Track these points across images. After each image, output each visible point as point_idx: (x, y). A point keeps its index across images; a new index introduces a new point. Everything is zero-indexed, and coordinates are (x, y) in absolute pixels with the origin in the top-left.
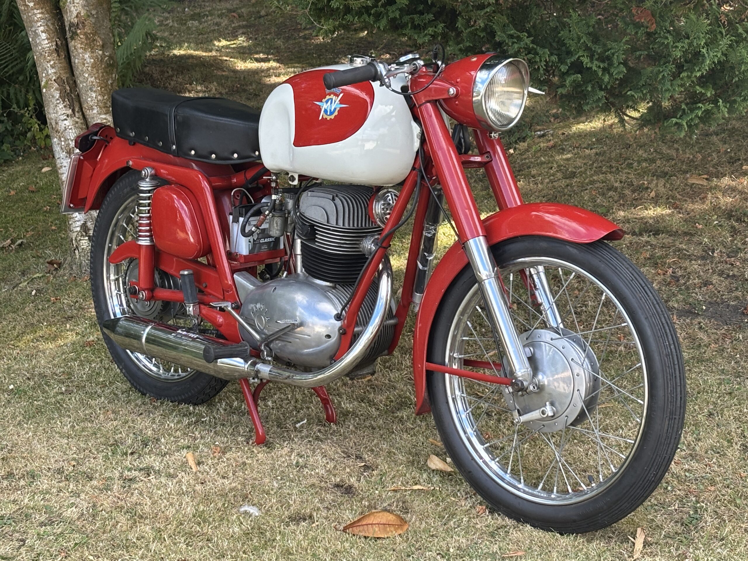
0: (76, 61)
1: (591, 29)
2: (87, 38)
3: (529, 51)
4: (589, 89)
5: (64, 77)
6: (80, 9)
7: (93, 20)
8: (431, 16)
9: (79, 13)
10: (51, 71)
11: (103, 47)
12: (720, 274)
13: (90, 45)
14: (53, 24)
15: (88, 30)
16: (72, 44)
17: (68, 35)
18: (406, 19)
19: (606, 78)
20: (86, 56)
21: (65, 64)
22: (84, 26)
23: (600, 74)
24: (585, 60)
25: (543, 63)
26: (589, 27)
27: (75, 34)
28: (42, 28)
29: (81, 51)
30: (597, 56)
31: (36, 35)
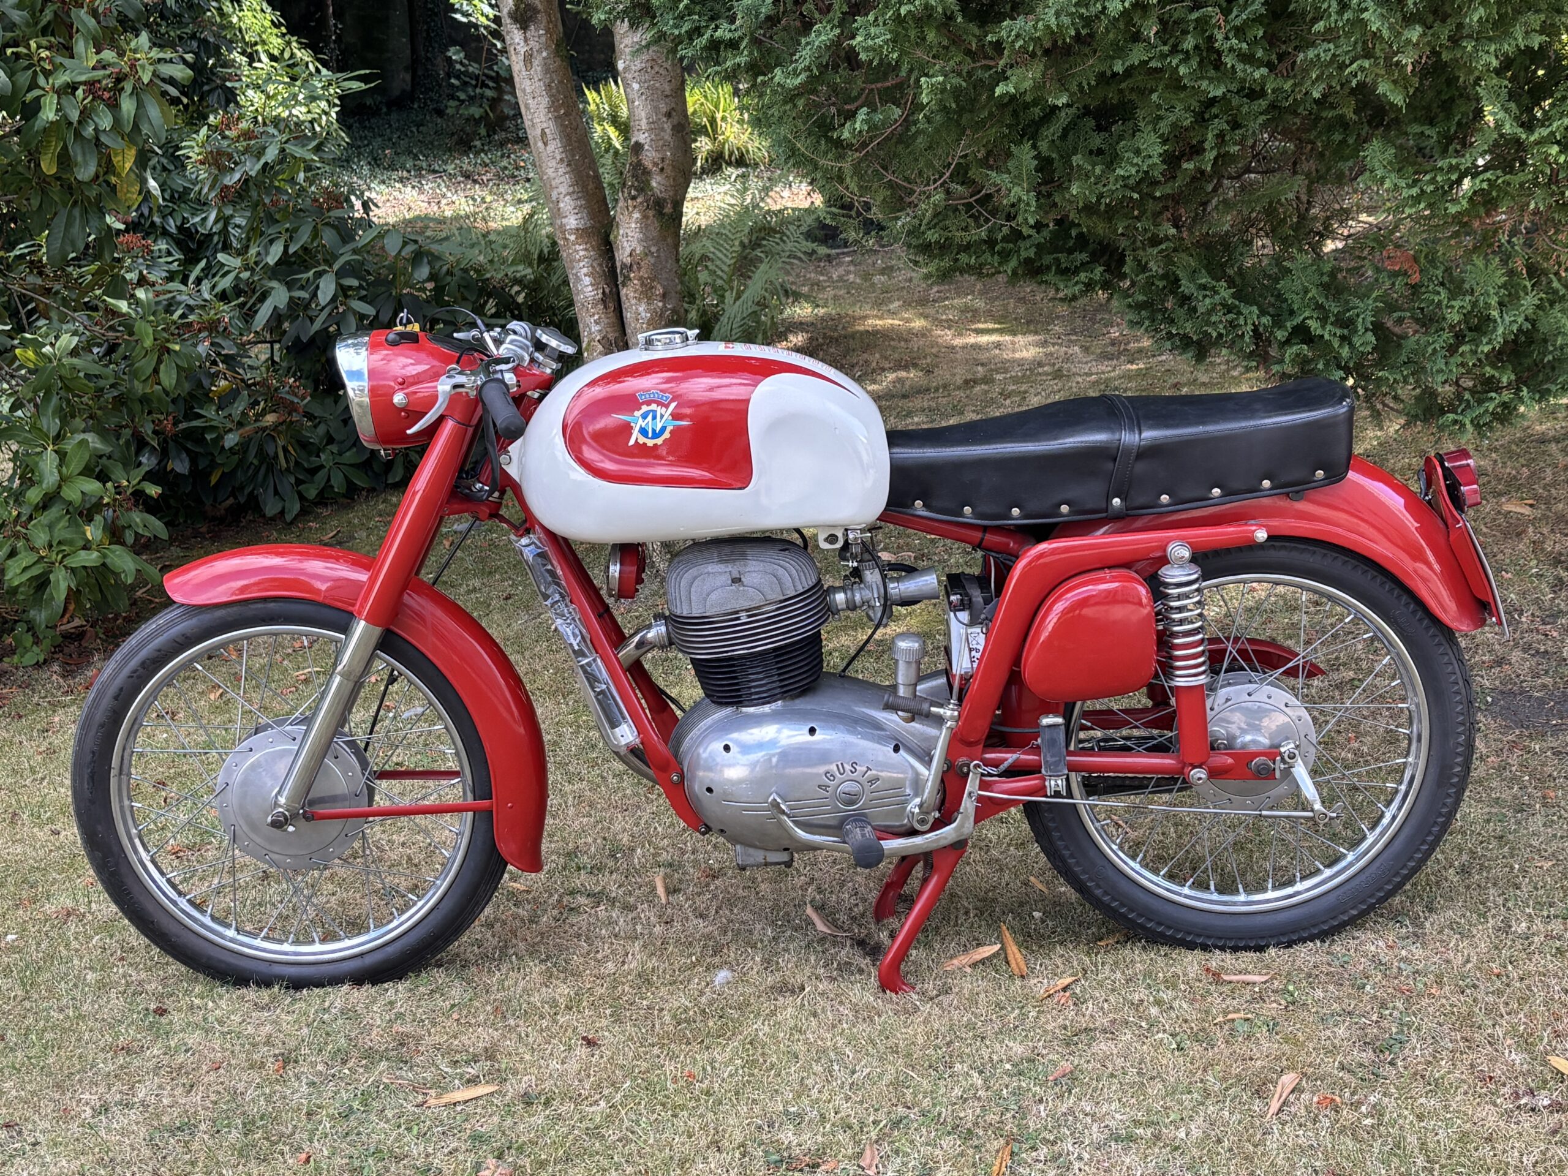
0: (628, 315)
1: (1326, 279)
2: (642, 284)
3: (1229, 309)
4: (1320, 366)
5: (612, 336)
6: (635, 244)
7: (652, 260)
8: (1084, 257)
9: (633, 250)
10: (595, 328)
11: (664, 296)
12: (1524, 651)
13: (646, 293)
14: (600, 265)
15: (643, 273)
16: (623, 292)
17: (620, 279)
18: (1047, 259)
19: (1345, 352)
20: (641, 309)
21: (614, 320)
22: (639, 269)
23: (1336, 345)
24: (1313, 325)
25: (1250, 327)
26: (1322, 274)
27: (627, 278)
28: (585, 270)
29: (633, 302)
30: (1332, 319)
31: (578, 279)
